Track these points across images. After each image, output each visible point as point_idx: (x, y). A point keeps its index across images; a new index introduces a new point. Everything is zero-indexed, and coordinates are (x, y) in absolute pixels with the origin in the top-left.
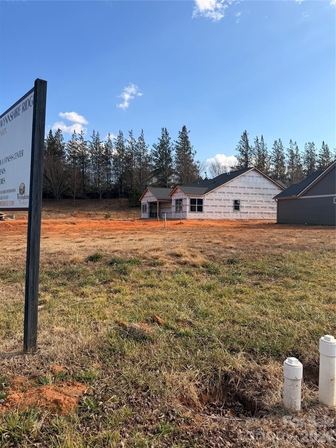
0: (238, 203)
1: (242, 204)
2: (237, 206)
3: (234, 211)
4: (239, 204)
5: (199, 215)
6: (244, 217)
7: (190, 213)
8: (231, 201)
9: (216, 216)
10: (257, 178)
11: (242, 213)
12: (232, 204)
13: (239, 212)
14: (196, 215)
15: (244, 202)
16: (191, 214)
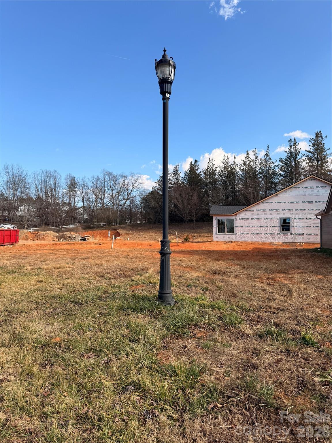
0: (287, 222)
1: (293, 223)
2: (286, 226)
3: (280, 232)
4: (289, 223)
5: (229, 237)
6: (298, 240)
7: (217, 234)
8: (275, 220)
9: (253, 238)
10: (319, 189)
11: (295, 235)
12: (277, 223)
13: (289, 233)
14: (226, 237)
15: (298, 221)
16: (219, 235)
